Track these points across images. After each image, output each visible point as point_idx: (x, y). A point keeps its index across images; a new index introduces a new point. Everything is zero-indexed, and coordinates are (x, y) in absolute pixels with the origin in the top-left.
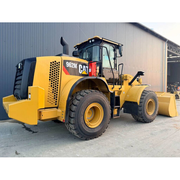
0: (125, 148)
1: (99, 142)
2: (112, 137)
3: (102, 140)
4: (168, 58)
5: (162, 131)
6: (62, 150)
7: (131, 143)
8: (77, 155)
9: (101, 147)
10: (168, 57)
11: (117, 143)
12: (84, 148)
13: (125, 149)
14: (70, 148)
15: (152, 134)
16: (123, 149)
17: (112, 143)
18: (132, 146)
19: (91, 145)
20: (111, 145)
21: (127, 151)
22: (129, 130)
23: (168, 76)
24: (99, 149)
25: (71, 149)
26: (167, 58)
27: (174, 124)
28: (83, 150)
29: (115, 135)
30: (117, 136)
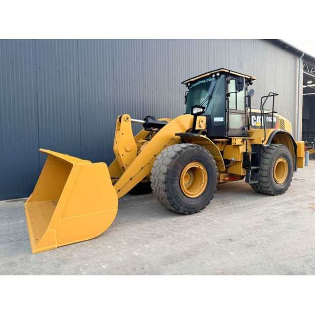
0: (218, 243)
1: (174, 233)
2: (197, 224)
3: (179, 230)
4: (305, 86)
5: (286, 215)
6: (110, 245)
7: (230, 234)
8: (135, 253)
9: (176, 240)
10: (304, 84)
11: (205, 234)
12: (148, 242)
13: (218, 245)
14: (124, 242)
15: (268, 220)
16: (215, 244)
17: (197, 235)
18: (230, 240)
19: (161, 237)
20: (194, 237)
21: (221, 247)
22: (228, 214)
23: (303, 120)
24: (172, 244)
25: (125, 245)
26: (302, 87)
27: (310, 204)
28: (146, 246)
29: (203, 221)
30: (207, 223)
